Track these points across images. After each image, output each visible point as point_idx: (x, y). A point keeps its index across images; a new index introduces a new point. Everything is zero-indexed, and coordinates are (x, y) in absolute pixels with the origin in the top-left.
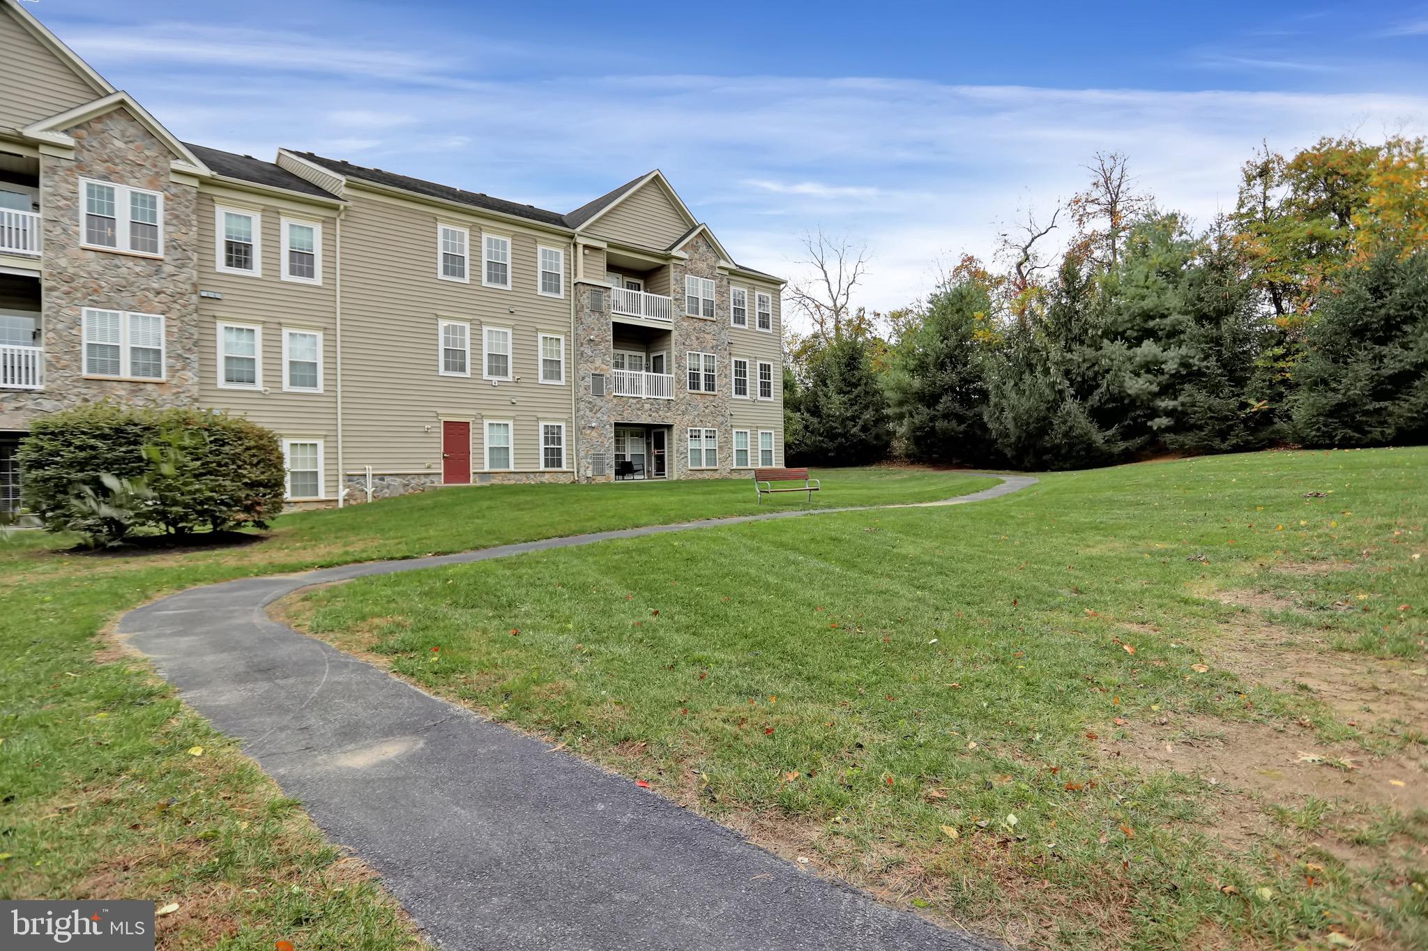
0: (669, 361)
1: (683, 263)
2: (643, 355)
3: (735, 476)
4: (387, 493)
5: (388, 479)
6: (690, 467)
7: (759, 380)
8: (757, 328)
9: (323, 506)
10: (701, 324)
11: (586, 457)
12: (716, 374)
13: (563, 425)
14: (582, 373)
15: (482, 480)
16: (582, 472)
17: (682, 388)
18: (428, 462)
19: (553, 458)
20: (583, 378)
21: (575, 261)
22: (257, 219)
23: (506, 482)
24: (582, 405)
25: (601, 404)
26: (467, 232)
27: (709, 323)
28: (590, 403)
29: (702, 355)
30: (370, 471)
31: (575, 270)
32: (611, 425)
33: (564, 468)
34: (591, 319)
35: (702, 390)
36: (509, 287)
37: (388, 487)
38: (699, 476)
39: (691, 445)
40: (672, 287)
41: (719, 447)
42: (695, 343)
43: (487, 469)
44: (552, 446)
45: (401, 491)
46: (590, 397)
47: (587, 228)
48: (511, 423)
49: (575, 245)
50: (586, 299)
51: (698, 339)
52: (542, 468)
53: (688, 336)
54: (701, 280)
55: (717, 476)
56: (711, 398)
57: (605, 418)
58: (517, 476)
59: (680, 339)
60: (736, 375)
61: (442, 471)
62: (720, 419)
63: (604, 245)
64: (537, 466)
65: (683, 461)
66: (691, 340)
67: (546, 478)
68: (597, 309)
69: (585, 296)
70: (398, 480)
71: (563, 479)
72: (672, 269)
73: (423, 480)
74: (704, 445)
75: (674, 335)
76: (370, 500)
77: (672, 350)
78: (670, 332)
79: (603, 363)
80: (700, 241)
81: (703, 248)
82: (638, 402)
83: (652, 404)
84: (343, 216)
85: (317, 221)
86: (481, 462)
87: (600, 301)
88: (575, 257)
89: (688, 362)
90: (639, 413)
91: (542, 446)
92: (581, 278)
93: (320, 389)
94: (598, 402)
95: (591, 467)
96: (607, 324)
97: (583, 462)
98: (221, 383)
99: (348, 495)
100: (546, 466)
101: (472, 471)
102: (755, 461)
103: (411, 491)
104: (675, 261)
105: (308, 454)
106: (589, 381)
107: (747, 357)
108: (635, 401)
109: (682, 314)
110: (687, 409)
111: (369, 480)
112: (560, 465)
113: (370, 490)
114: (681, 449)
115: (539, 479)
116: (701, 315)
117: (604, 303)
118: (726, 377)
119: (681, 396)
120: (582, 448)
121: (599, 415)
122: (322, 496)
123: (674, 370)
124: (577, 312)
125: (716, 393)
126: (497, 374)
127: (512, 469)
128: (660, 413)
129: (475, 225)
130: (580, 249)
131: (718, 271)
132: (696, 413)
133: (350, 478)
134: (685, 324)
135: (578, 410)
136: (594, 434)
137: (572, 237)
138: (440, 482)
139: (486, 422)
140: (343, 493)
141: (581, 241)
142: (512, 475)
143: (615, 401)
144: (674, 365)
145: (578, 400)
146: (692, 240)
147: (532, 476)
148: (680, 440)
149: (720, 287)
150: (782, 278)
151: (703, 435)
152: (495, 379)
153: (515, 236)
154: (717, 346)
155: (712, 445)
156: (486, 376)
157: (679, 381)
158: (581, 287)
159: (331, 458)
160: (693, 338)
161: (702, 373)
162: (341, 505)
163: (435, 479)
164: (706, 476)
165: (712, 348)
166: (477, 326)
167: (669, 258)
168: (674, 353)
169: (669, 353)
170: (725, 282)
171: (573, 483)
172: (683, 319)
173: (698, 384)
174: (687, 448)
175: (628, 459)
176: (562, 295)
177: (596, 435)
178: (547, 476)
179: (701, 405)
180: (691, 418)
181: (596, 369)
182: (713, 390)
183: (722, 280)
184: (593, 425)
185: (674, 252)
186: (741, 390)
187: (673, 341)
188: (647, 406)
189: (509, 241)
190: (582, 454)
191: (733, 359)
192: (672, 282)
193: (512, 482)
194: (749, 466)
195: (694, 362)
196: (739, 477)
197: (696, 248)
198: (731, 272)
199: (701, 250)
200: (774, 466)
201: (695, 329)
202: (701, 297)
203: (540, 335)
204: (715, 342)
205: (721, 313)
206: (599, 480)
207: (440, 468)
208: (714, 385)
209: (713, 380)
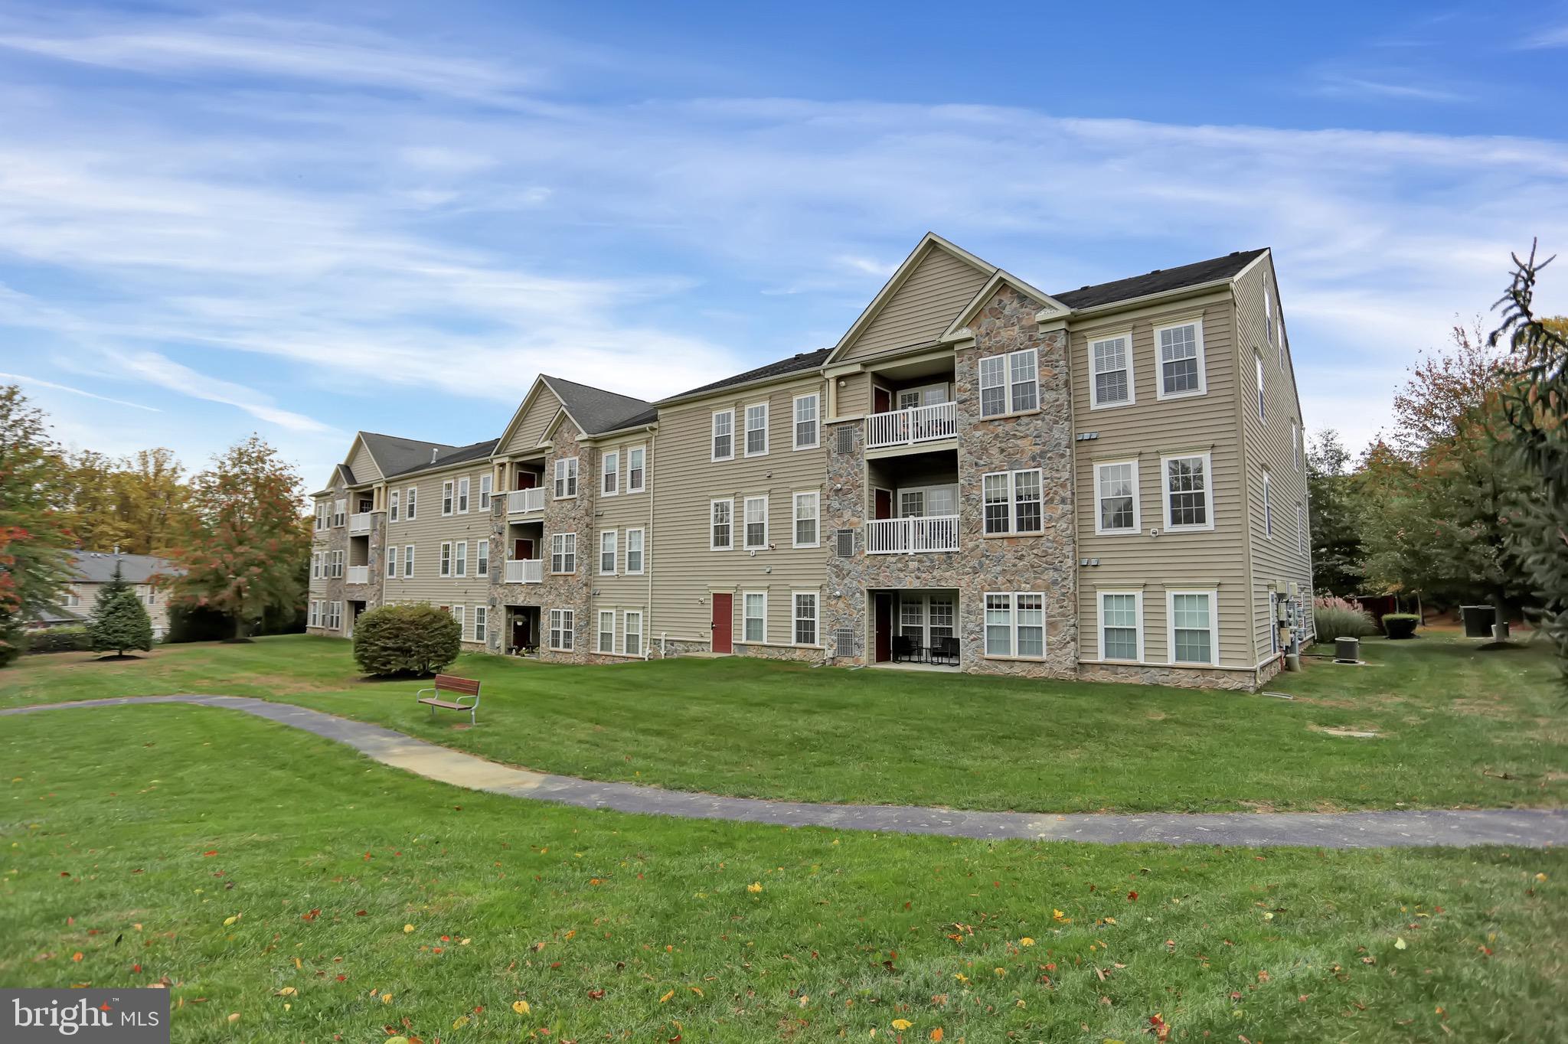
1: (973, 344)
3: (1100, 676)
4: (673, 655)
5: (676, 644)
6: (986, 655)
7: (1168, 493)
8: (1160, 395)
10: (1010, 425)
12: (1041, 501)
13: (817, 594)
15: (740, 651)
16: (827, 650)
17: (974, 532)
18: (703, 631)
19: (805, 632)
21: (829, 399)
22: (617, 454)
23: (759, 656)
24: (829, 570)
25: (850, 567)
27: (1025, 420)
28: (836, 566)
29: (1012, 474)
31: (828, 409)
32: (862, 593)
33: (817, 645)
34: (841, 465)
35: (1013, 530)
36: (767, 450)
37: (676, 650)
38: (1004, 669)
39: (992, 619)
40: (958, 385)
41: (1050, 624)
42: (997, 458)
43: (744, 641)
44: (805, 619)
45: (683, 654)
46: (838, 560)
47: (840, 354)
48: (765, 593)
49: (829, 382)
50: (833, 444)
51: (1002, 451)
52: (794, 643)
53: (986, 450)
54: (1007, 359)
55: (1041, 672)
56: (1031, 541)
57: (855, 583)
58: (770, 651)
59: (970, 458)
60: (1106, 493)
61: (711, 640)
62: (1051, 575)
63: (858, 368)
64: (788, 640)
65: (974, 645)
66: (990, 456)
67: (797, 655)
68: (845, 447)
69: (833, 438)
70: (682, 645)
71: (815, 657)
72: (957, 358)
73: (698, 647)
74: (1012, 619)
75: (962, 456)
76: (662, 658)
78: (954, 453)
79: (853, 515)
80: (1006, 298)
81: (1011, 306)
82: (899, 560)
86: (739, 635)
87: (850, 439)
89: (985, 491)
90: (902, 575)
91: (794, 619)
92: (833, 418)
93: (642, 571)
94: (846, 564)
95: (836, 645)
96: (863, 464)
97: (828, 639)
98: (600, 572)
99: (652, 654)
100: (799, 640)
101: (732, 641)
104: (960, 347)
105: (635, 621)
106: (834, 540)
108: (894, 559)
109: (974, 420)
110: (981, 565)
111: (663, 644)
112: (813, 640)
114: (970, 626)
115: (791, 654)
116: (1009, 412)
117: (855, 440)
118: (1063, 501)
119: (971, 545)
121: (847, 581)
122: (640, 654)
123: (961, 507)
125: (1041, 532)
126: (755, 543)
127: (764, 641)
128: (935, 573)
130: (833, 384)
131: (1043, 329)
132: (999, 568)
133: (653, 641)
134: (978, 434)
135: (828, 576)
136: (841, 605)
137: (821, 375)
138: (709, 651)
139: (745, 593)
140: (649, 652)
142: (764, 649)
143: (867, 562)
144: (961, 500)
145: (828, 564)
146: (983, 300)
147: (783, 651)
148: (969, 613)
149: (1051, 352)
151: (1014, 603)
152: (754, 548)
154: (1042, 454)
155: (1033, 619)
156: (746, 546)
157: (969, 522)
158: (829, 430)
159: (645, 625)
160: (994, 451)
161: (1012, 505)
162: (648, 661)
163: (706, 647)
164: (1018, 671)
165: (1033, 458)
166: (739, 498)
167: (953, 345)
168: (961, 482)
170: (1061, 342)
171: (824, 663)
172: (976, 428)
173: (1006, 522)
174: (981, 625)
176: (817, 443)
177: (843, 606)
178: (798, 652)
179: (1009, 556)
180: (989, 577)
181: (844, 523)
182: (1038, 528)
183: (1053, 339)
184: (838, 593)
187: (962, 464)
188: (913, 565)
189: (767, 402)
190: (827, 629)
191: (1096, 467)
192: (958, 378)
193: (765, 656)
194: (1141, 660)
195: (996, 491)
196: (1112, 679)
197: (997, 313)
198: (1071, 321)
199: (1007, 311)
200: (1215, 663)
201: (997, 436)
202: (1008, 384)
203: (795, 495)
204: (1037, 449)
205: (1050, 396)
206: (846, 662)
207: (709, 637)
208: (1038, 520)
209: (1038, 512)
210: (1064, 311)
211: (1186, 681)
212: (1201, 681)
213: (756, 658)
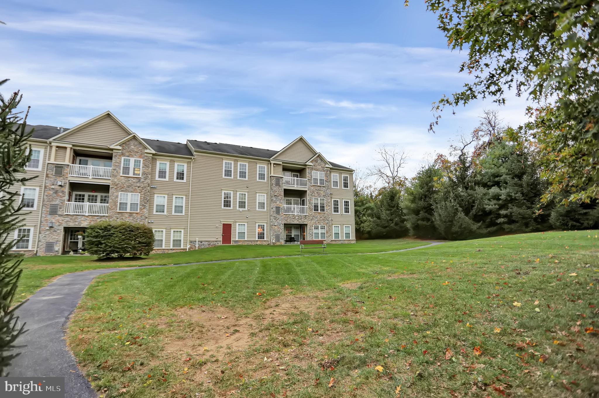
0: (306, 201)
1: (311, 167)
2: (299, 199)
3: (333, 243)
4: (203, 247)
5: (203, 242)
6: (314, 239)
7: (344, 207)
8: (343, 188)
9: (182, 251)
10: (319, 188)
11: (273, 236)
12: (325, 205)
13: (265, 224)
14: (272, 207)
15: (235, 243)
16: (271, 241)
17: (311, 210)
18: (217, 237)
19: (261, 236)
20: (272, 208)
21: (271, 169)
22: (168, 164)
23: (244, 244)
24: (272, 218)
25: (279, 217)
26: (233, 162)
27: (322, 187)
28: (275, 217)
29: (319, 199)
30: (197, 239)
31: (271, 172)
32: (282, 224)
34: (275, 188)
35: (319, 211)
36: (247, 179)
37: (203, 245)
39: (315, 231)
40: (307, 175)
41: (327, 232)
42: (316, 195)
43: (237, 239)
44: (261, 232)
45: (208, 246)
46: (275, 215)
47: (275, 157)
48: (246, 224)
49: (271, 164)
50: (274, 182)
51: (317, 193)
52: (257, 239)
53: (313, 192)
54: (319, 172)
56: (323, 214)
57: (280, 222)
58: (248, 242)
59: (310, 193)
60: (334, 205)
62: (327, 222)
63: (281, 163)
64: (255, 239)
65: (311, 237)
67: (258, 243)
68: (278, 184)
69: (273, 180)
70: (207, 243)
71: (265, 243)
72: (307, 169)
73: (215, 243)
74: (320, 231)
75: (308, 192)
76: (197, 249)
77: (308, 197)
78: (305, 192)
79: (280, 203)
80: (318, 159)
81: (319, 161)
83: (299, 217)
84: (193, 161)
85: (185, 163)
86: (235, 237)
87: (279, 182)
88: (271, 167)
89: (313, 202)
90: (294, 220)
91: (257, 232)
92: (272, 175)
93: (184, 214)
94: (278, 216)
95: (275, 239)
96: (282, 190)
97: (272, 237)
98: (155, 213)
99: (190, 247)
100: (259, 239)
101: (232, 240)
102: (342, 237)
103: (211, 246)
104: (308, 166)
105: (179, 234)
106: (274, 209)
107: (338, 198)
108: (292, 216)
109: (311, 184)
110: (313, 218)
111: (197, 242)
112: (264, 238)
113: (197, 246)
114: (311, 233)
115: (256, 243)
116: (319, 185)
117: (281, 182)
118: (329, 206)
119: (311, 214)
120: (271, 232)
121: (278, 221)
122: (182, 247)
123: (308, 204)
124: (271, 186)
125: (325, 212)
126: (242, 208)
127: (246, 239)
128: (302, 220)
129: (235, 160)
130: (272, 165)
131: (325, 168)
132: (317, 220)
133: (191, 242)
134: (312, 188)
135: (270, 219)
136: (276, 227)
137: (269, 161)
138: (220, 244)
139: (237, 224)
140: (188, 246)
141: (272, 162)
142: (246, 242)
143: (284, 216)
144: (308, 203)
145: (271, 216)
146: (315, 158)
147: (253, 242)
148: (310, 230)
149: (327, 174)
150: (353, 169)
151: (320, 227)
152: (241, 209)
153: (249, 162)
155: (323, 231)
156: (238, 208)
157: (310, 208)
158: (272, 178)
159: (186, 235)
160: (315, 193)
161: (319, 205)
162: (188, 250)
163: (219, 243)
165: (323, 196)
166: (235, 192)
167: (306, 165)
168: (308, 198)
169: (306, 199)
170: (328, 172)
171: (268, 244)
172: (311, 186)
173: (318, 209)
174: (313, 232)
175: (293, 236)
176: (266, 181)
179: (319, 217)
180: (315, 221)
181: (277, 205)
182: (324, 211)
183: (327, 171)
184: (276, 224)
185: (307, 164)
186: (336, 210)
187: (308, 194)
188: (297, 218)
189: (247, 164)
190: (271, 234)
191: (333, 200)
192: (307, 173)
193: (246, 244)
194: (340, 239)
195: (316, 202)
196: (335, 243)
197: (316, 161)
198: (331, 169)
199: (318, 162)
200: (351, 239)
201: (316, 190)
202: (319, 178)
203: (258, 194)
204: (324, 194)
205: (327, 183)
206: (278, 243)
207: (221, 239)
208: (324, 209)
209: (324, 208)
210: (331, 167)
211: (346, 242)
212: (349, 242)
213: (242, 245)
